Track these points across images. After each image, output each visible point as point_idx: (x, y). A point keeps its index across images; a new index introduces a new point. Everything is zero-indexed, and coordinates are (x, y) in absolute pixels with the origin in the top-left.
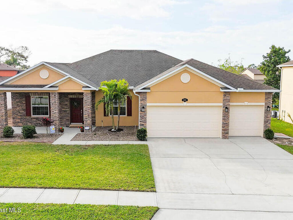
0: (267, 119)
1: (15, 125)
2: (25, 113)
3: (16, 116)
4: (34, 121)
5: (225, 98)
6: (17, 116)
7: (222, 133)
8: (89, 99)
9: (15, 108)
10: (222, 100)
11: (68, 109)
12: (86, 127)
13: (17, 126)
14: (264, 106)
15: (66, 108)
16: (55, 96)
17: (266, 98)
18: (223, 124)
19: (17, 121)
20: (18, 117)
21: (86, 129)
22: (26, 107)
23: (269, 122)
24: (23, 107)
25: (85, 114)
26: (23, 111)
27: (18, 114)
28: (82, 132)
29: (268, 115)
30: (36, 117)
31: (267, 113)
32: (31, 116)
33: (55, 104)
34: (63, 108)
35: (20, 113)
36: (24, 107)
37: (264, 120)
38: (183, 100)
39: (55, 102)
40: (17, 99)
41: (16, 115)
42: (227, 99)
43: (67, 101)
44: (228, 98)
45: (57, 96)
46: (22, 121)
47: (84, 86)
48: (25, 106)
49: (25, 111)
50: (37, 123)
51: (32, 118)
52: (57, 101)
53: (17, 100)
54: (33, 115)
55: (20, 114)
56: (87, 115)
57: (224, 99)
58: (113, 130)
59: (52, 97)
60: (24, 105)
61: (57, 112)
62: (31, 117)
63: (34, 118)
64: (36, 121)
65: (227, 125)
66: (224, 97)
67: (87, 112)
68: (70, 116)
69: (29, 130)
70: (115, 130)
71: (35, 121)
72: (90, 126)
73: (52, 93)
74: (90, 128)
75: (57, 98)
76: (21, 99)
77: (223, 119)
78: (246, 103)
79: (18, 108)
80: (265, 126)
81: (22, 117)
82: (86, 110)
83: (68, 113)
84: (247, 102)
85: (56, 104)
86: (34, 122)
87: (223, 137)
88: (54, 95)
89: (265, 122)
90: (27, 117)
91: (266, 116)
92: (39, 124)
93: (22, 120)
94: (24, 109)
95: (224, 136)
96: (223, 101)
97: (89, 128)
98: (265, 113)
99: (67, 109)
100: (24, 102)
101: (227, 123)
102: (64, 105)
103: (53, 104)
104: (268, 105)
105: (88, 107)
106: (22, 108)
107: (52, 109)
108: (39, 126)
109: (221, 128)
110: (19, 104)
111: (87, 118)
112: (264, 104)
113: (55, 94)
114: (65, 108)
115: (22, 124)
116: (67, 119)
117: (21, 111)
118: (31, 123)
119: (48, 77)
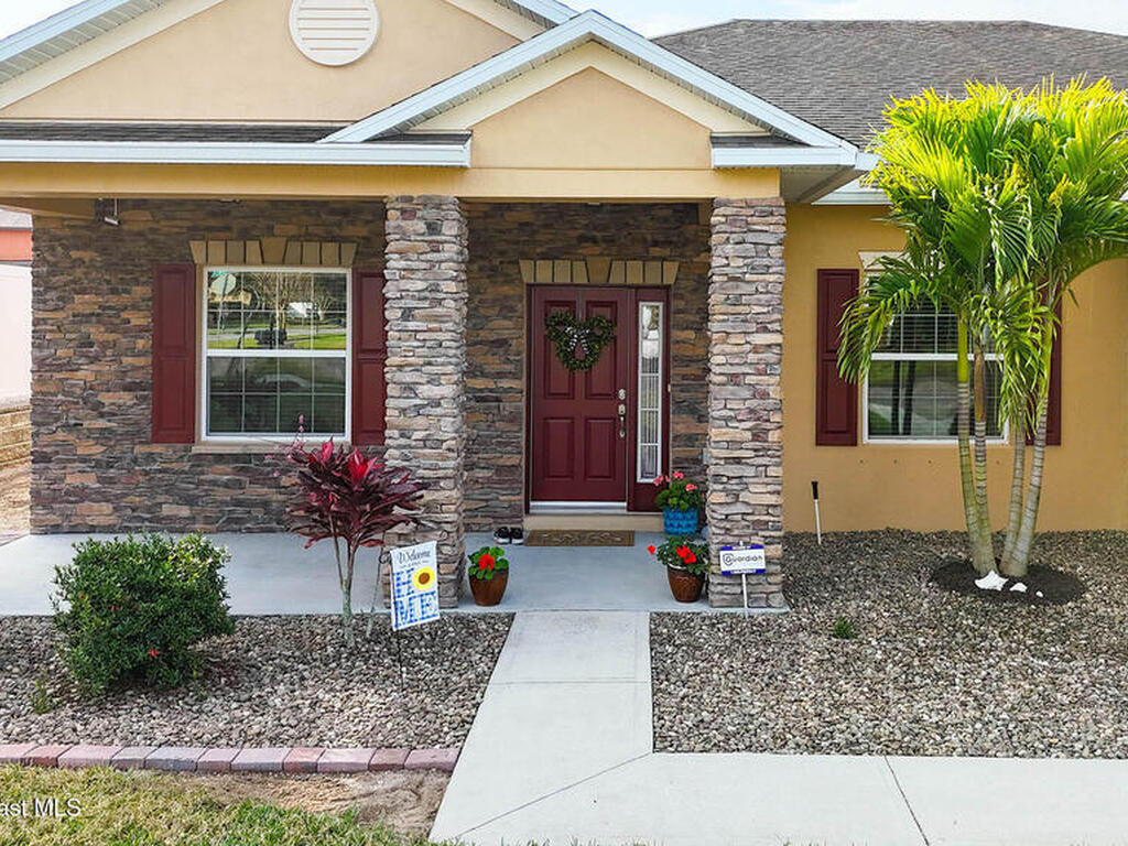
1: (54, 519)
3: (64, 443)
4: (214, 483)
6: (71, 438)
9: (60, 368)
11: (515, 376)
12: (736, 554)
13: (66, 525)
15: (500, 375)
16: (433, 228)
19: (73, 480)
20: (84, 452)
21: (736, 567)
22: (157, 363)
24: (127, 360)
25: (727, 419)
26: (126, 398)
27: (87, 424)
28: (680, 597)
30: (237, 450)
32: (190, 437)
33: (428, 318)
35: (102, 415)
39: (436, 289)
40: (83, 291)
41: (66, 426)
43: (506, 310)
45: (450, 229)
46: (111, 481)
47: (719, 130)
48: (143, 354)
49: (145, 398)
50: (239, 503)
51: (200, 455)
52: (452, 287)
53: (84, 303)
54: (212, 429)
55: (102, 423)
56: (741, 431)
58: (991, 582)
59: (403, 244)
60: (140, 343)
61: (449, 390)
62: (196, 449)
63: (220, 458)
64: (239, 485)
67: (747, 393)
68: (523, 445)
69: (149, 591)
71: (226, 485)
72: (769, 541)
73: (409, 199)
74: (768, 561)
75: (450, 250)
76: (114, 291)
79: (86, 373)
81: (116, 453)
82: (734, 379)
83: (513, 419)
85: (439, 310)
86: (222, 494)
88: (421, 226)
90: (157, 448)
92: (258, 513)
93: (112, 472)
94: (138, 377)
97: (761, 565)
99: (505, 384)
100: (138, 319)
103: (407, 314)
105: (756, 349)
106: (123, 373)
107: (400, 367)
108: (263, 531)
110: (96, 332)
111: (738, 461)
113: (431, 214)
114: (488, 369)
115: (107, 508)
116: (499, 469)
117: (106, 398)
118: (190, 501)
119: (371, 50)
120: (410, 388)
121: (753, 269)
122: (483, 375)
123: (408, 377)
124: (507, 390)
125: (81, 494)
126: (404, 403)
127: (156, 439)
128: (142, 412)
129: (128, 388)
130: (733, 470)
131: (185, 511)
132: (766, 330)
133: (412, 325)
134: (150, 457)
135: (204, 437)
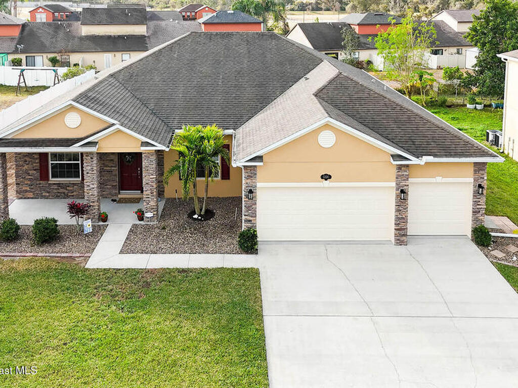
0: (478, 207)
1: (21, 196)
2: (39, 175)
3: (22, 181)
4: (53, 189)
5: (400, 173)
6: (24, 180)
7: (395, 234)
8: (152, 165)
9: (21, 166)
10: (395, 177)
11: (115, 167)
12: (148, 213)
13: (23, 197)
14: (473, 184)
15: (112, 166)
16: (92, 158)
17: (475, 171)
18: (397, 218)
19: (24, 188)
20: (26, 183)
21: (148, 216)
22: (40, 164)
23: (481, 212)
24: (34, 165)
25: (146, 190)
26: (35, 172)
27: (27, 177)
28: (140, 220)
29: (479, 200)
30: (58, 182)
31: (478, 197)
32: (48, 179)
33: (91, 174)
34: (106, 167)
35: (30, 175)
36: (36, 165)
37: (473, 208)
38: (322, 177)
39: (93, 169)
41: (22, 178)
42: (403, 175)
44: (405, 173)
45: (95, 159)
46: (32, 189)
47: (143, 141)
48: (37, 163)
49: (38, 172)
50: (59, 193)
51: (50, 184)
52: (96, 168)
54: (52, 177)
55: (30, 177)
56: (149, 192)
57: (398, 175)
58: (196, 216)
59: (86, 161)
60: (37, 161)
61: (96, 186)
62: (49, 182)
63: (54, 184)
64: (58, 189)
65: (404, 221)
66: (398, 172)
67: (150, 186)
68: (118, 180)
70: (200, 218)
71: (56, 189)
72: (154, 211)
73: (87, 153)
74: (154, 215)
75: (95, 162)
77: (398, 211)
78: (439, 179)
79: (26, 167)
80: (475, 220)
81: (33, 183)
82: (147, 183)
83: (115, 175)
84: (440, 176)
85: (93, 172)
86: (55, 191)
87: (397, 243)
88: (90, 158)
89: (473, 212)
90: (41, 182)
91: (476, 201)
92: (63, 195)
93: (32, 187)
94: (36, 168)
95: (398, 240)
96: (397, 178)
97: (152, 216)
98: (474, 196)
99: (113, 168)
100: (37, 156)
101: (404, 217)
102: (108, 160)
103: (87, 173)
104: (480, 183)
105: (151, 178)
106: (33, 167)
108: (64, 198)
109: (393, 227)
111: (148, 197)
112: (472, 180)
113: (92, 156)
114: (109, 165)
115: (32, 194)
116: (113, 186)
117: (30, 172)
118: (48, 192)
119: (80, 125)
120: (88, 186)
121: (150, 165)
122: (109, 167)
123: (88, 184)
124: (114, 170)
125: (26, 191)
126: (87, 188)
127: (41, 180)
128: (37, 174)
129: (35, 170)
130: (148, 199)
131: (48, 194)
132: (152, 175)
133: (89, 175)
134: (40, 184)
135: (51, 179)
